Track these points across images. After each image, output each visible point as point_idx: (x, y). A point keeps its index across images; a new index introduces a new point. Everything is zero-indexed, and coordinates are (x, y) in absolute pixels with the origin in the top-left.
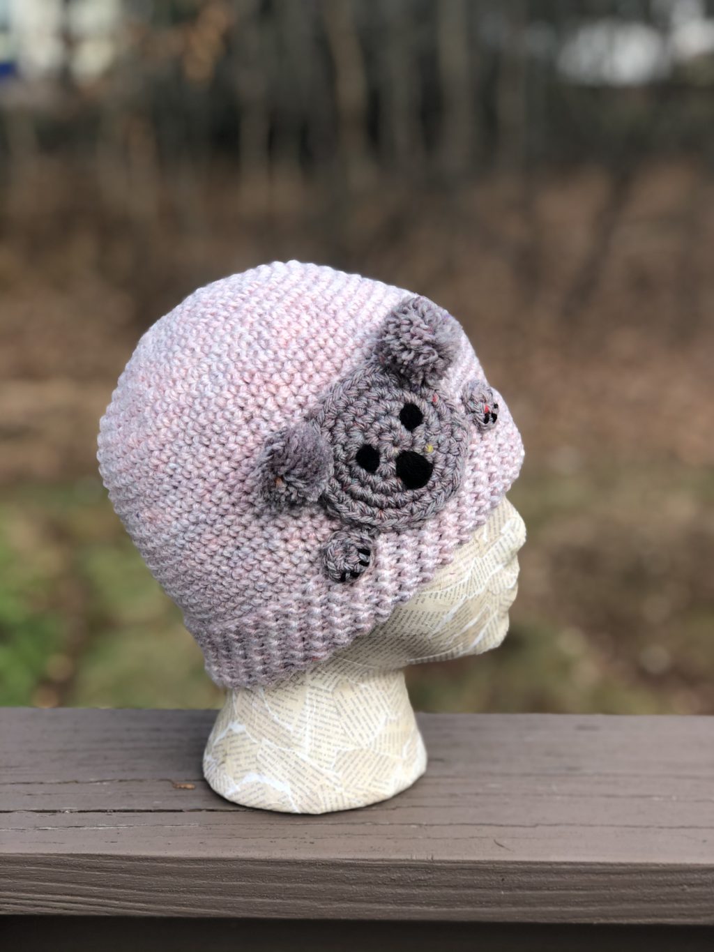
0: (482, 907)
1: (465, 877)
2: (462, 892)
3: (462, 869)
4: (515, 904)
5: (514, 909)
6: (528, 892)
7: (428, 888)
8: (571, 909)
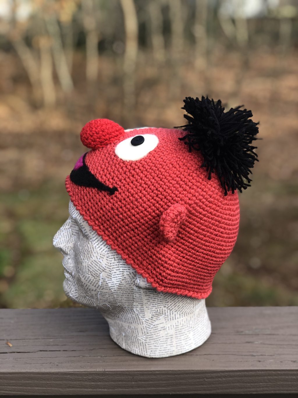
0: (126, 389)
1: (118, 377)
2: (117, 383)
3: (117, 374)
4: (138, 387)
5: (138, 389)
6: (143, 382)
7: (104, 382)
8: (160, 388)
